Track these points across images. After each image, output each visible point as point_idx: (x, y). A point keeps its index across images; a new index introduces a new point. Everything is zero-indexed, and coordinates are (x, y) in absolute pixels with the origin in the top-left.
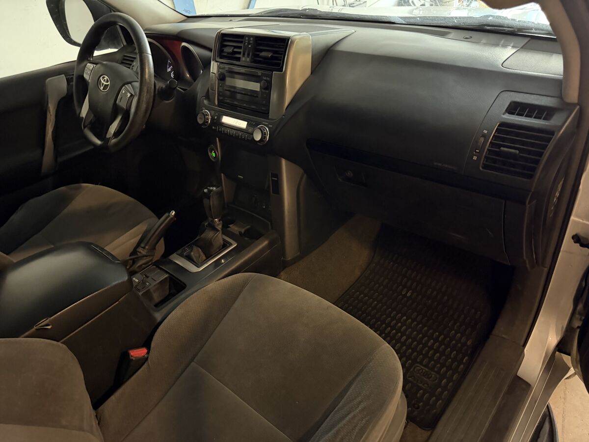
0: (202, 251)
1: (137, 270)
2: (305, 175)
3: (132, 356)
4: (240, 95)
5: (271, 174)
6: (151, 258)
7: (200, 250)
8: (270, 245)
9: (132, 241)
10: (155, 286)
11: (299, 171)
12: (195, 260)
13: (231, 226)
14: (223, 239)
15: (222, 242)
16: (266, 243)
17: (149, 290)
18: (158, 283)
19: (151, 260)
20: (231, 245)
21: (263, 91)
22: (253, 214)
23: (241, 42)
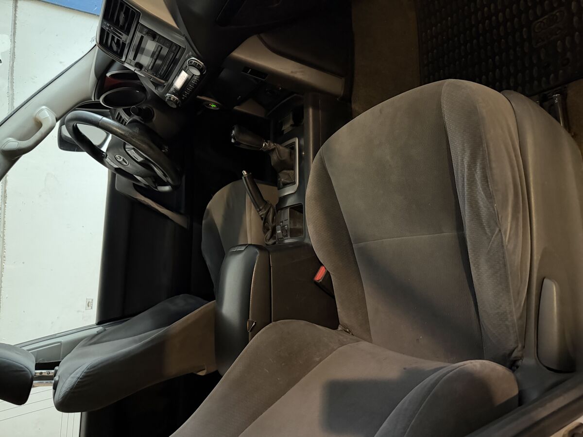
0: (286, 170)
1: (274, 224)
2: (262, 35)
3: (318, 281)
4: (157, 61)
5: (243, 71)
6: (272, 210)
7: (285, 171)
8: (316, 107)
9: (252, 212)
10: (290, 223)
11: (254, 40)
12: (288, 182)
13: (283, 129)
14: (285, 146)
15: (287, 150)
16: (311, 111)
17: (290, 229)
18: (290, 219)
19: (274, 210)
20: (294, 143)
21: (157, 40)
22: (282, 102)
23: (108, 34)
